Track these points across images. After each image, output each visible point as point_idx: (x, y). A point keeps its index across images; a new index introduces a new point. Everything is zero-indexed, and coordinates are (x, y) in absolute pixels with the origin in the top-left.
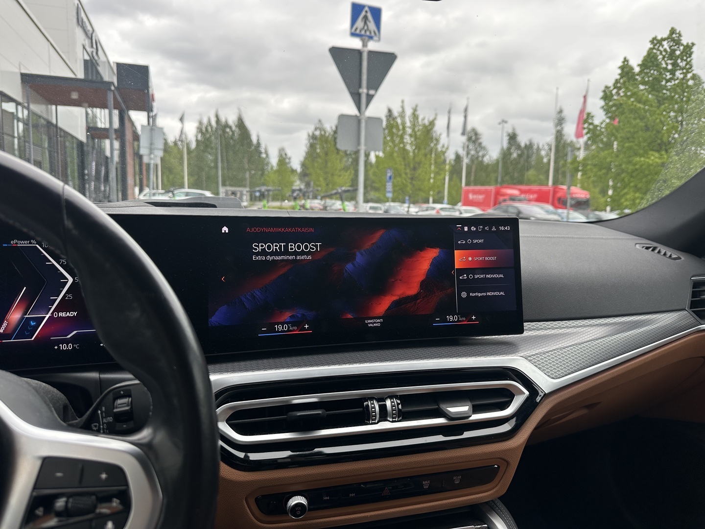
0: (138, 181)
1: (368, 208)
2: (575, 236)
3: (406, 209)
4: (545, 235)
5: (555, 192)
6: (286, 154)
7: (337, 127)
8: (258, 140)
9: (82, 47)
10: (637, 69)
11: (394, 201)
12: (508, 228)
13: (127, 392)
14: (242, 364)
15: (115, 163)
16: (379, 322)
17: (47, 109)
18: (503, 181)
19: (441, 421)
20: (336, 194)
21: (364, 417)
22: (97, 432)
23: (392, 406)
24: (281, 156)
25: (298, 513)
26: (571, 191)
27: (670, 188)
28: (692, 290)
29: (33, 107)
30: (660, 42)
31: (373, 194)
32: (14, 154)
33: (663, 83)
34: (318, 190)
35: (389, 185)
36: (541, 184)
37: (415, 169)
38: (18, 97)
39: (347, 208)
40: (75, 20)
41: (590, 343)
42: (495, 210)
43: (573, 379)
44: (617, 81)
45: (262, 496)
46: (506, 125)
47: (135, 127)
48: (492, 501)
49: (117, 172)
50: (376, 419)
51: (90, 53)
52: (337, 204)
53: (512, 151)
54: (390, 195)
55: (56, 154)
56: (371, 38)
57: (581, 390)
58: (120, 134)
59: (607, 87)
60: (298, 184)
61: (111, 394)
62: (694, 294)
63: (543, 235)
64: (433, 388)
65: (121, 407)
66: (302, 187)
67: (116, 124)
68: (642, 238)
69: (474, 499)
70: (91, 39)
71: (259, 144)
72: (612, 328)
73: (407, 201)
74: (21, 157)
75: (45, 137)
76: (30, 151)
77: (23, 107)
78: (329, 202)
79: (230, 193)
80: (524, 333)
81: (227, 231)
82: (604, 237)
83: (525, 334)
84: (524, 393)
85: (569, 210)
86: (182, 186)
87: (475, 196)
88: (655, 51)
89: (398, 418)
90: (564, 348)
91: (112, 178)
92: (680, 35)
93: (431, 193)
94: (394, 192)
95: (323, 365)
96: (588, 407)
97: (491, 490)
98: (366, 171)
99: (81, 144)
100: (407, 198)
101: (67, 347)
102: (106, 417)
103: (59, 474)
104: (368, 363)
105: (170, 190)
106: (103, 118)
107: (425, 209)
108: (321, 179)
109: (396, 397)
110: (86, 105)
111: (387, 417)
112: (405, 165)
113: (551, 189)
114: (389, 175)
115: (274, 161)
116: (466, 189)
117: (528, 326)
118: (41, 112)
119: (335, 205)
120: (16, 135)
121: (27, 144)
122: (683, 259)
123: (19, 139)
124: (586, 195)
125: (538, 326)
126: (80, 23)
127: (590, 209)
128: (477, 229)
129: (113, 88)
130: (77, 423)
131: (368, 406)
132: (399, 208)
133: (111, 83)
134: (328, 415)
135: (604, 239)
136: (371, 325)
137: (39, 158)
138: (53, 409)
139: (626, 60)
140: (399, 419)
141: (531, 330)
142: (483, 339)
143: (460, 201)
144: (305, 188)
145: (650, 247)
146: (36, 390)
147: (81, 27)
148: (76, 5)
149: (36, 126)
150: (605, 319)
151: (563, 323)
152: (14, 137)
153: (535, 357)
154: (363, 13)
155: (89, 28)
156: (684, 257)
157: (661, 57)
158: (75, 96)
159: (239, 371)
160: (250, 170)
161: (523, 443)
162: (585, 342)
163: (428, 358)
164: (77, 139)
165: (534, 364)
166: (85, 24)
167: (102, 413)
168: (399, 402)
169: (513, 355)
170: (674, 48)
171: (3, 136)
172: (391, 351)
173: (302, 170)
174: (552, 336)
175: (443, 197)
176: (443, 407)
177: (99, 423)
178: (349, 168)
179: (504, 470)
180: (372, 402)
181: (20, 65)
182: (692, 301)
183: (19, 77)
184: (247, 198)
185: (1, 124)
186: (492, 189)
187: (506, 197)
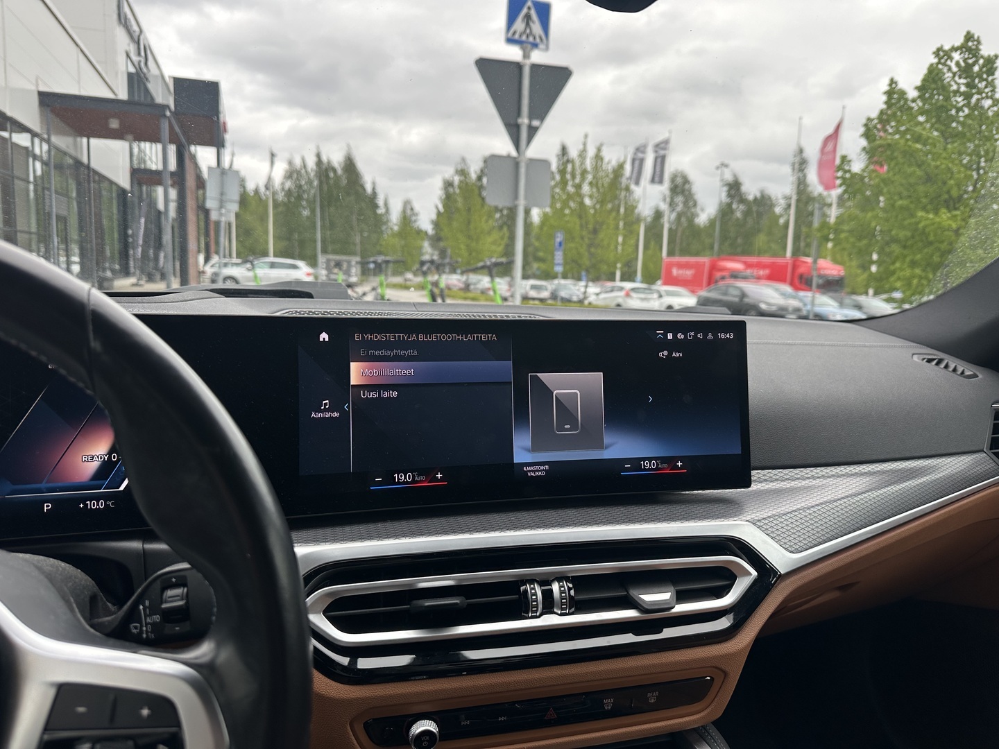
0: (203, 245)
1: (528, 288)
2: (826, 342)
3: (583, 290)
5: (795, 266)
6: (412, 209)
8: (374, 189)
9: (125, 55)
10: (912, 94)
11: (565, 277)
12: (730, 336)
13: (180, 580)
14: (347, 529)
15: (170, 220)
16: (543, 470)
17: (75, 143)
18: (721, 251)
19: (630, 614)
20: (483, 267)
21: (520, 608)
23: (561, 592)
24: (405, 211)
25: (425, 744)
26: (818, 266)
27: (964, 274)
28: (993, 422)
29: (55, 139)
30: (948, 55)
31: (536, 267)
33: (953, 112)
34: (457, 262)
35: (559, 255)
36: (775, 255)
37: (595, 232)
38: (36, 127)
39: (498, 287)
40: (115, 16)
41: (845, 500)
42: (710, 291)
43: (821, 553)
44: (882, 112)
45: (373, 719)
46: (725, 170)
47: (199, 168)
48: (702, 726)
49: (173, 233)
50: (537, 611)
51: (136, 64)
52: (485, 281)
53: (734, 206)
54: (559, 269)
55: (87, 207)
56: (535, 46)
57: (831, 568)
58: (179, 178)
59: (869, 119)
60: (429, 253)
61: (158, 582)
63: (780, 342)
64: (620, 566)
65: (172, 602)
66: (435, 257)
67: (173, 165)
68: (921, 346)
69: (676, 724)
70: (138, 43)
71: (374, 193)
72: (877, 479)
73: (584, 278)
75: (73, 183)
76: (51, 202)
77: (42, 140)
78: (473, 278)
79: (332, 264)
80: (752, 486)
81: (327, 339)
82: (867, 343)
83: (754, 487)
84: (751, 574)
85: (815, 292)
86: (265, 254)
87: (681, 272)
88: (940, 66)
89: (570, 609)
90: (808, 509)
91: (167, 242)
92: (979, 42)
93: (619, 265)
94: (565, 264)
95: (462, 532)
96: (840, 588)
97: (700, 712)
98: (526, 234)
99: (123, 192)
100: (583, 273)
101: (98, 505)
102: (150, 615)
103: (81, 709)
104: (527, 530)
105: (248, 259)
106: (153, 155)
107: (609, 289)
108: (462, 246)
109: (567, 579)
110: (130, 137)
111: (553, 607)
112: (581, 226)
113: (789, 261)
114: (558, 240)
115: (395, 217)
116: (668, 260)
117: (757, 476)
118: (68, 147)
119: (482, 283)
120: (31, 179)
121: (47, 192)
122: (980, 376)
123: (36, 185)
124: (840, 271)
125: (772, 475)
126: (123, 21)
127: (845, 291)
128: (686, 337)
129: (168, 113)
131: (526, 591)
132: (572, 287)
133: (166, 107)
134: (469, 605)
135: (867, 347)
136: (532, 474)
137: (64, 213)
138: (74, 605)
139: (892, 82)
140: (571, 611)
141: (762, 481)
142: (693, 495)
143: (659, 279)
144: (438, 259)
145: (934, 359)
146: (50, 578)
147: (124, 26)
149: (59, 167)
151: (808, 471)
152: (29, 182)
153: (767, 522)
154: (525, 11)
155: (135, 28)
156: (982, 375)
157: (950, 75)
158: (114, 124)
159: (342, 540)
160: (361, 232)
161: (748, 645)
162: (838, 500)
163: (612, 523)
164: (116, 184)
165: (765, 532)
166: (130, 22)
167: (144, 609)
168: (571, 585)
169: (735, 519)
170: (970, 61)
171: (13, 181)
172: (560, 511)
173: (434, 232)
174: (792, 491)
175: (635, 272)
176: (634, 593)
177: (140, 623)
178: (501, 228)
179: (720, 684)
180: (532, 586)
181: (37, 79)
182: (992, 438)
183: (35, 100)
184: (356, 271)
185: (10, 162)
186: (705, 262)
187: (724, 274)
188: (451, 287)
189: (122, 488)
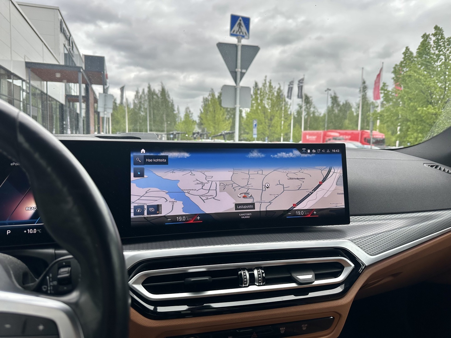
0: (97, 128)
5: (362, 134)
6: (190, 111)
9: (63, 46)
10: (415, 54)
11: (258, 140)
12: (338, 151)
13: (67, 264)
15: (82, 117)
16: (249, 216)
17: (41, 84)
18: (328, 128)
19: (293, 285)
20: (221, 135)
21: (239, 282)
23: (259, 275)
24: (186, 112)
26: (373, 134)
29: (33, 83)
31: (244, 136)
34: (209, 133)
35: (255, 130)
36: (354, 129)
37: (271, 120)
38: (24, 77)
40: (59, 29)
41: (396, 230)
43: (385, 256)
44: (402, 63)
46: (330, 91)
47: (95, 94)
49: (83, 123)
50: (247, 283)
51: (68, 49)
53: (334, 109)
54: (255, 136)
55: (46, 112)
56: (243, 37)
57: (390, 263)
58: (86, 99)
59: (396, 65)
60: (197, 130)
61: (57, 264)
64: (287, 262)
65: (63, 274)
66: (200, 131)
67: (83, 94)
68: (427, 160)
70: (69, 40)
71: (173, 105)
72: (411, 221)
73: (267, 140)
75: (39, 102)
76: (30, 110)
77: (27, 83)
81: (144, 152)
83: (351, 224)
84: (351, 266)
85: (372, 145)
86: (124, 131)
87: (310, 137)
90: (378, 234)
91: (81, 127)
93: (282, 134)
94: (258, 134)
96: (393, 275)
98: (240, 122)
99: (62, 106)
100: (266, 138)
101: (33, 231)
102: (52, 281)
103: (8, 326)
104: (241, 244)
106: (76, 89)
108: (212, 127)
109: (261, 268)
110: (65, 81)
111: (255, 282)
112: (265, 117)
113: (360, 132)
114: (255, 124)
115: (182, 115)
116: (304, 132)
117: (353, 219)
118: (38, 86)
120: (22, 100)
121: (28, 105)
123: (23, 102)
124: (383, 136)
125: (359, 219)
126: (62, 31)
127: (385, 145)
128: (316, 151)
129: (82, 70)
131: (241, 274)
133: (80, 68)
134: (213, 281)
136: (243, 217)
137: (36, 114)
139: (407, 49)
140: (263, 284)
141: (355, 221)
142: (322, 228)
143: (301, 140)
145: (434, 166)
147: (63, 33)
148: (60, 20)
149: (34, 95)
150: (406, 214)
151: (377, 217)
152: (20, 101)
153: (358, 240)
154: (238, 21)
155: (68, 34)
158: (58, 75)
159: (151, 249)
160: (167, 122)
161: (351, 301)
162: (392, 230)
163: (283, 241)
164: (59, 102)
165: (358, 245)
166: (66, 31)
167: (49, 279)
168: (263, 271)
169: (343, 239)
171: (14, 100)
172: (257, 235)
173: (199, 121)
174: (369, 226)
175: (290, 138)
176: (294, 275)
177: (47, 285)
178: (229, 119)
179: (338, 320)
180: (244, 271)
181: (25, 56)
183: (24, 64)
184: (165, 139)
185: (12, 93)
186: (321, 133)
187: (330, 138)
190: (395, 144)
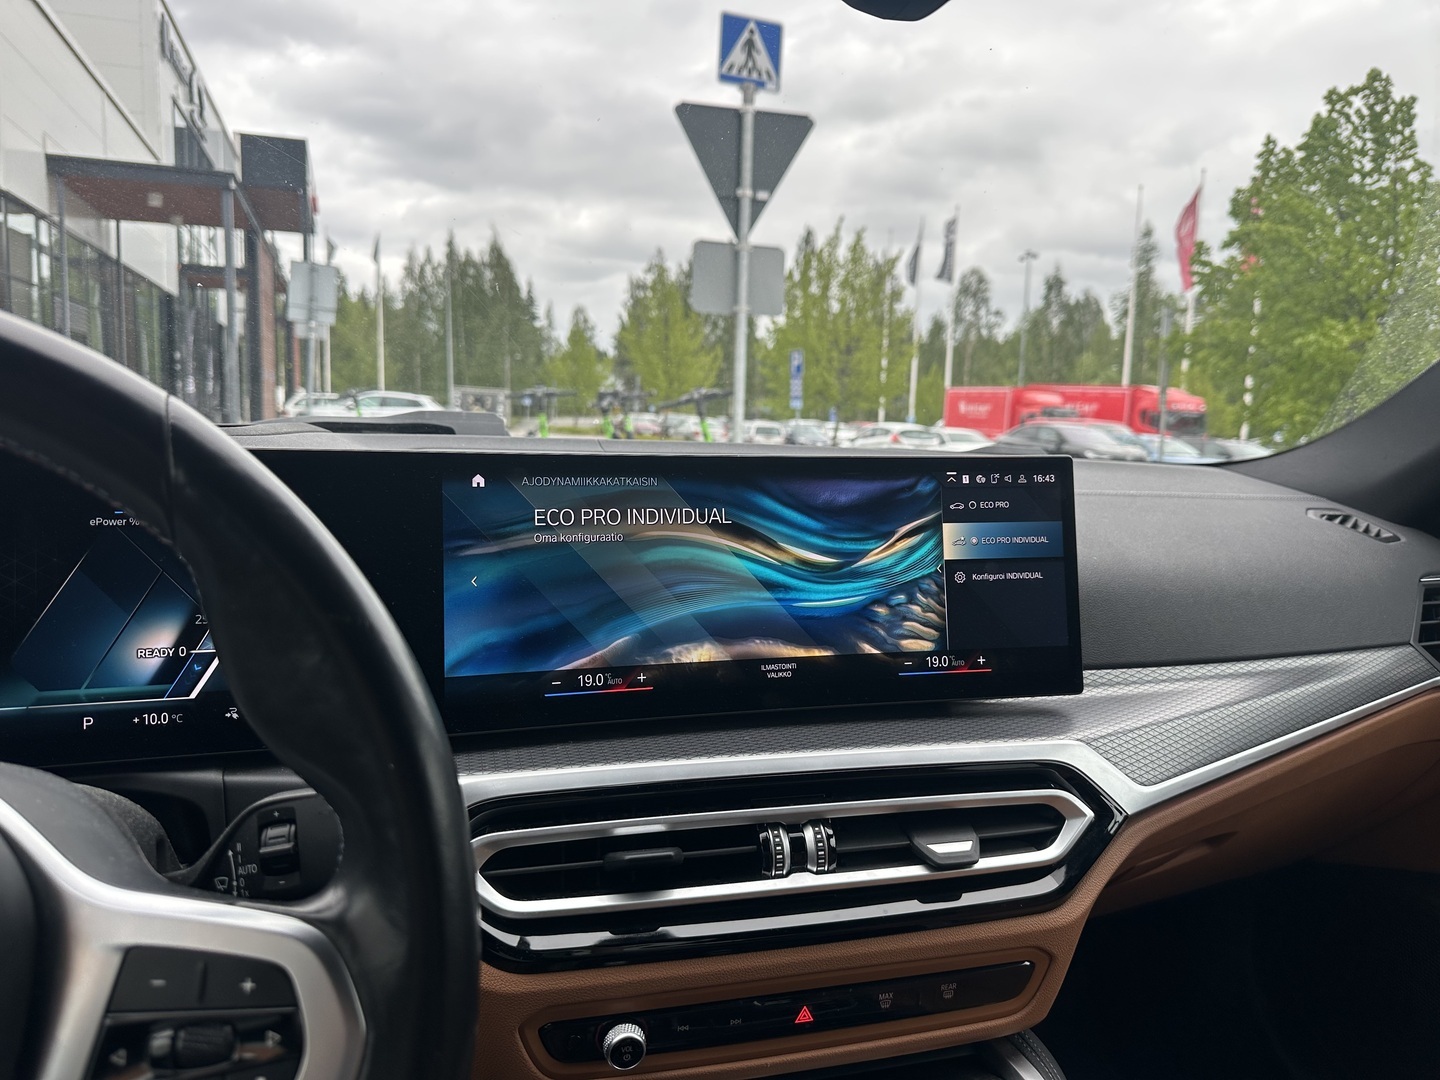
0: (283, 374)
1: (753, 432)
2: (1185, 493)
3: (831, 434)
4: (1123, 492)
5: (1135, 399)
6: (586, 321)
7: (691, 265)
8: (529, 292)
9: (170, 102)
11: (805, 415)
12: (1051, 478)
13: (286, 814)
14: (513, 753)
15: (236, 337)
16: (789, 670)
17: (99, 226)
18: (1028, 378)
19: (916, 871)
20: (688, 401)
21: (759, 864)
22: (227, 895)
23: (817, 841)
24: (576, 324)
25: (627, 1058)
26: (1168, 397)
27: (1377, 395)
28: (1422, 603)
29: (71, 224)
30: (1344, 99)
31: (762, 405)
32: (30, 319)
33: (1356, 178)
34: (651, 395)
35: (796, 384)
36: (1107, 383)
37: (849, 351)
38: (42, 206)
39: (710, 431)
40: (157, 47)
41: (1216, 712)
42: (1013, 435)
43: (1184, 786)
44: (1255, 181)
45: (552, 1023)
46: (1035, 263)
47: (278, 264)
48: (1018, 1034)
49: (240, 357)
50: (783, 867)
51: (187, 115)
52: (691, 423)
53: (1050, 314)
54: (797, 404)
55: (116, 320)
56: (760, 85)
57: (1198, 808)
58: (248, 279)
59: (1240, 191)
60: (612, 382)
61: (254, 817)
62: (1427, 613)
64: (900, 803)
65: (274, 844)
66: (620, 387)
67: (240, 259)
68: (1315, 497)
69: (983, 1030)
70: (190, 86)
71: (531, 300)
72: (1261, 682)
73: (833, 417)
74: (45, 325)
75: (94, 285)
76: (63, 315)
77: (51, 223)
78: (673, 418)
79: (471, 399)
80: (1084, 691)
81: (482, 485)
82: (1241, 495)
83: (1087, 693)
84: (1085, 815)
85: (1164, 435)
86: (372, 385)
87: (971, 408)
88: (1335, 116)
89: (829, 865)
90: (1164, 723)
91: (231, 370)
92: (1389, 82)
93: (882, 400)
94: (805, 397)
95: (676, 756)
96: (1211, 841)
97: (1016, 1013)
98: (750, 356)
99: (167, 299)
100: (833, 410)
101: (159, 719)
102: (243, 864)
103: (158, 983)
104: (767, 754)
105: (349, 392)
106: (212, 246)
107: (869, 433)
108: (658, 374)
109: (825, 822)
110: (178, 219)
111: (806, 862)
112: (830, 344)
113: (1126, 392)
114: (796, 363)
115: (562, 334)
116: (953, 391)
117: (1091, 677)
118: (88, 234)
119: (687, 425)
120: (35, 280)
121: (57, 299)
122: (1403, 539)
123: (42, 288)
124: (1198, 405)
125: (1112, 677)
126: (168, 54)
127: (1205, 434)
128: (988, 480)
129: (233, 185)
130: (183, 875)
131: (767, 840)
132: (815, 430)
133: (229, 176)
134: (687, 859)
135: (1243, 499)
136: (773, 675)
137: (82, 328)
138: (139, 848)
139: (1272, 140)
140: (831, 868)
141: (1098, 685)
142: (1001, 704)
143: (941, 418)
144: (624, 390)
145: (1336, 517)
146: (105, 808)
147: (170, 61)
148: (160, 17)
149: (76, 263)
150: (1247, 663)
151: (1163, 671)
152: (31, 284)
153: (1106, 741)
154: (745, 36)
155: (185, 63)
156: (1405, 537)
157: (1350, 127)
158: (156, 201)
159: (505, 769)
160: (512, 353)
161: (1082, 916)
162: (1207, 711)
163: (888, 743)
164: (159, 289)
165: (1105, 755)
166: (178, 54)
167: (235, 856)
168: (830, 832)
169: (1062, 737)
170: (1378, 108)
171: (9, 283)
172: (813, 728)
173: (616, 353)
174: (1141, 698)
175: (906, 409)
176: (920, 842)
177: (229, 875)
178: (713, 347)
179: (1044, 972)
180: (776, 832)
181: (45, 136)
182: (1422, 626)
183: (42, 162)
184: (505, 409)
185: (5, 257)
186: (1005, 393)
187: (1034, 410)
188: (642, 431)
189: (193, 695)
190: (1235, 433)
